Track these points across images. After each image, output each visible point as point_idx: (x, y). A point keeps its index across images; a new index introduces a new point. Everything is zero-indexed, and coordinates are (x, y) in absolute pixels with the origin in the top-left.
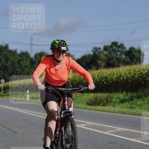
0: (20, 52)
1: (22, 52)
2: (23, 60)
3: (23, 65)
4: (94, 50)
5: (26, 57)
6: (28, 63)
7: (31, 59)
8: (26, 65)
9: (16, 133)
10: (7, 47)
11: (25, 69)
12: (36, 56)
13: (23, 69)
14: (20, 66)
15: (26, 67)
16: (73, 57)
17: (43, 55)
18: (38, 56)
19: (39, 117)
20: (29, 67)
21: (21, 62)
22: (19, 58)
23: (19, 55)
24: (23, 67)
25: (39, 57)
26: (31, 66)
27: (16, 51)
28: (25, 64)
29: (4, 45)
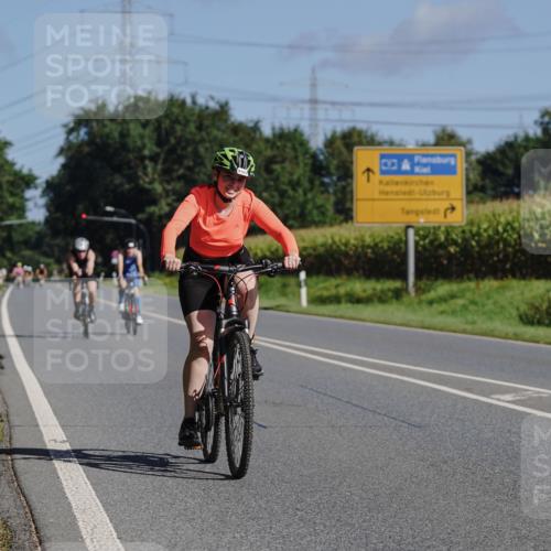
0: (273, 129)
1: (277, 131)
2: (283, 161)
3: (285, 178)
4: (546, 119)
5: (294, 149)
6: (301, 171)
7: (314, 156)
8: (295, 177)
9: (265, 427)
10: (223, 111)
11: (291, 192)
12: (330, 143)
13: (283, 194)
14: (272, 183)
15: (295, 185)
16: (469, 147)
17: (355, 139)
18: (339, 143)
19: (345, 369)
20: (306, 184)
21: (277, 167)
22: (269, 153)
23: (267, 141)
24: (284, 187)
25: (343, 150)
26: (311, 182)
27: (256, 128)
28: (291, 174)
29: (213, 105)
